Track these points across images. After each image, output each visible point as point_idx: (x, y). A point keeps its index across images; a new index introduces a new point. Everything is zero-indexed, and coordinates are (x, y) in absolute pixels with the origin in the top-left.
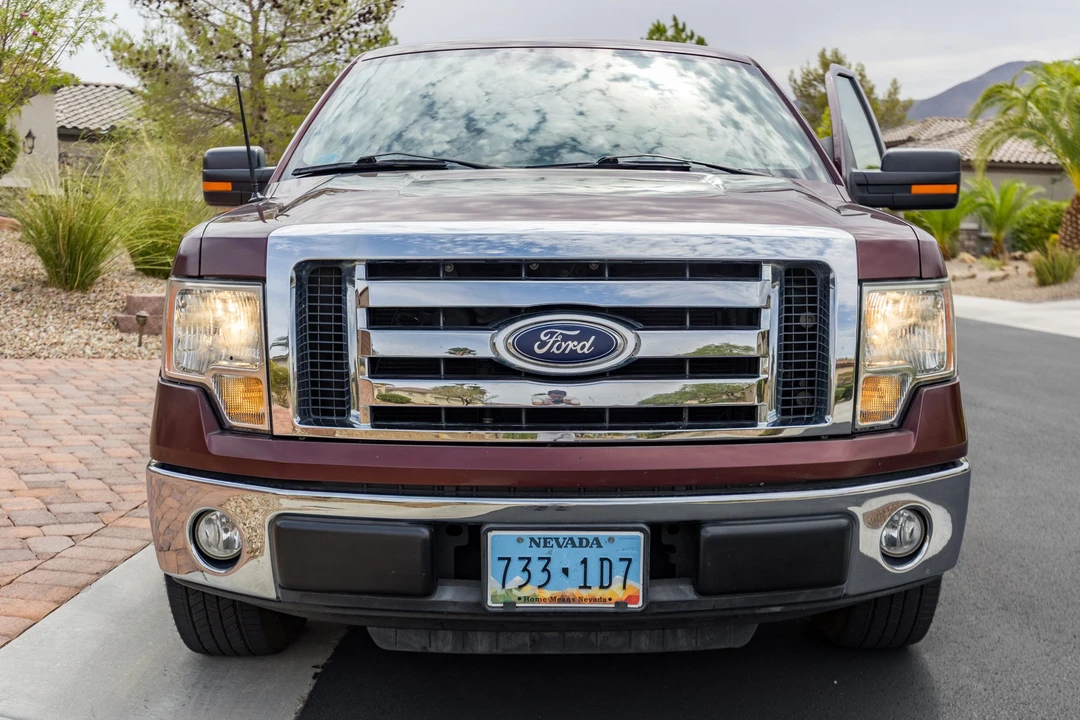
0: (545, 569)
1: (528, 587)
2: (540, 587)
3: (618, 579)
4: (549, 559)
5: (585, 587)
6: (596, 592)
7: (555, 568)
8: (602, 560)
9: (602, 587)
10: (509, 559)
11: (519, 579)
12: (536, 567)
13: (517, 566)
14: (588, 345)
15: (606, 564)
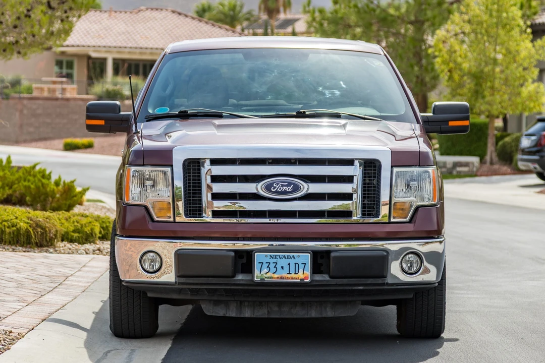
0: (275, 267)
1: (269, 273)
2: (273, 273)
3: (301, 271)
4: (276, 263)
5: (289, 273)
6: (293, 275)
7: (279, 266)
8: (295, 263)
9: (295, 273)
10: (262, 263)
11: (266, 270)
12: (272, 266)
13: (265, 265)
14: (290, 188)
15: (297, 265)
